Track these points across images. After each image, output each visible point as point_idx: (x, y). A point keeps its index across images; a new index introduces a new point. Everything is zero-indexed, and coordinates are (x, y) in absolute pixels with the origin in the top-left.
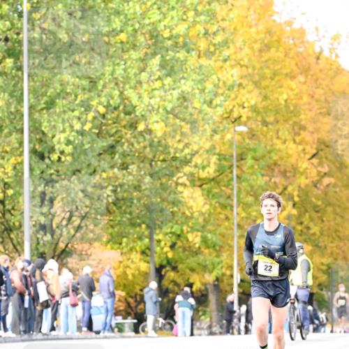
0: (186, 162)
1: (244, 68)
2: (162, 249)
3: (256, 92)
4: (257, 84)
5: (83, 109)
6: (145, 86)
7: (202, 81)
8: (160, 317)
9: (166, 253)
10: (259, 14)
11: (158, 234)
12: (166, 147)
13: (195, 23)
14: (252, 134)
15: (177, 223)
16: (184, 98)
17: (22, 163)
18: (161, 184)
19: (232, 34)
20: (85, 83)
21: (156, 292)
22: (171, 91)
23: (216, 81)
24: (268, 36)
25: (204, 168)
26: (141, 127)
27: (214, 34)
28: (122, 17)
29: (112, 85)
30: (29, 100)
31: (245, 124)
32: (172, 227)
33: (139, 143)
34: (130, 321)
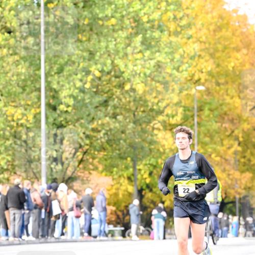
0: (160, 112)
1: (203, 44)
2: (142, 176)
3: (212, 61)
4: (212, 56)
5: (84, 73)
6: (130, 57)
7: (172, 53)
8: (141, 225)
9: (146, 179)
10: (214, 4)
11: (139, 165)
12: (146, 101)
13: (166, 11)
14: (208, 92)
15: (153, 157)
16: (159, 66)
17: (40, 113)
18: (142, 129)
19: (194, 18)
20: (86, 54)
21: (139, 207)
22: (149, 61)
23: (182, 53)
24: (220, 20)
25: (173, 117)
26: (127, 87)
27: (181, 19)
28: (113, 6)
29: (106, 56)
30: (45, 67)
31: (203, 84)
32: (150, 160)
33: (126, 98)
34: (119, 229)
